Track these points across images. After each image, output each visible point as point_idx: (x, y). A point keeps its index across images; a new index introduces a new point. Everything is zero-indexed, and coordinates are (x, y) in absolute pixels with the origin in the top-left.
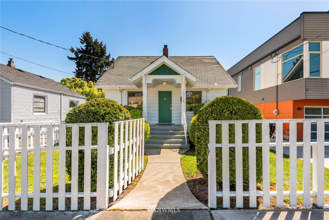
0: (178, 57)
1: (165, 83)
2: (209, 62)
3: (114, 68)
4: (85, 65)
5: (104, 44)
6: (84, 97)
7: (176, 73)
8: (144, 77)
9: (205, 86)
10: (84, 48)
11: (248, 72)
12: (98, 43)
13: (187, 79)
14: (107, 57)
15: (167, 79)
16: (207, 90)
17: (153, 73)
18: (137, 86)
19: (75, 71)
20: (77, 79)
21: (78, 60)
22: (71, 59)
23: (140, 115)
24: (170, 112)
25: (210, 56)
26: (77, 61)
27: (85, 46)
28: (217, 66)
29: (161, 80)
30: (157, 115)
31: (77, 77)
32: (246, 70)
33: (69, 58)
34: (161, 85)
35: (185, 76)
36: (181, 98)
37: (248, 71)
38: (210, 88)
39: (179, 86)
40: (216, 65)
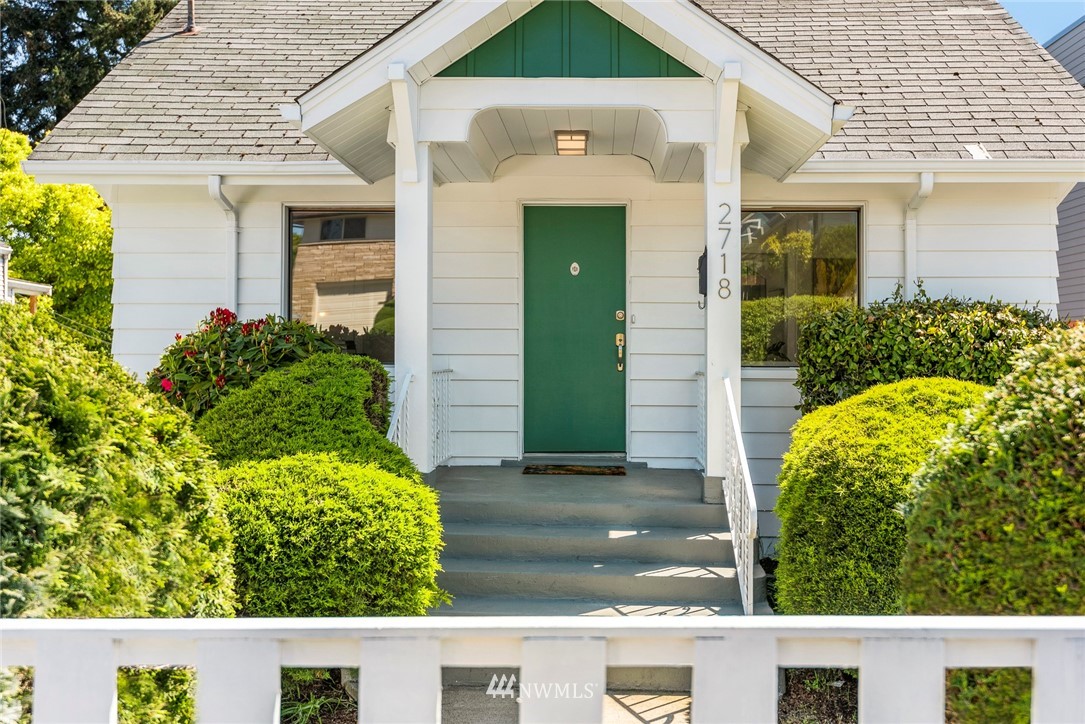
1: (579, 143)
3: (189, 30)
7: (671, 67)
8: (401, 97)
9: (891, 167)
13: (749, 113)
15: (590, 112)
16: (908, 199)
17: (479, 61)
18: (357, 168)
23: (368, 403)
24: (613, 365)
28: (975, 18)
29: (546, 114)
30: (515, 394)
35: (741, 86)
36: (703, 261)
38: (927, 183)
39: (688, 163)
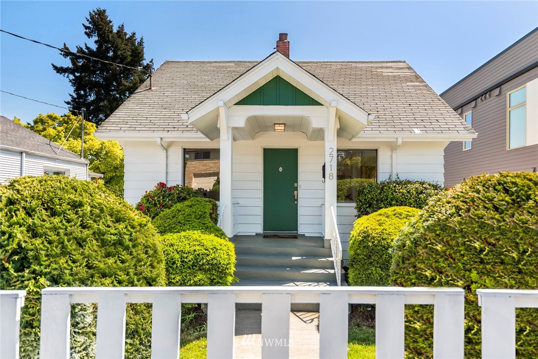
0: (314, 63)
1: (282, 127)
2: (394, 76)
3: (150, 89)
4: (94, 86)
5: (138, 38)
6: (83, 160)
7: (311, 101)
8: (222, 112)
9: (387, 136)
10: (94, 47)
11: (491, 101)
12: (126, 34)
13: (340, 118)
14: (144, 67)
15: (286, 117)
16: (393, 147)
17: (249, 100)
18: (207, 135)
19: (69, 99)
20: (73, 117)
21: (77, 74)
22: (60, 70)
23: (211, 214)
24: (293, 201)
25: (397, 62)
26: (74, 75)
27: (96, 42)
28: (416, 86)
29: (271, 117)
30: (260, 211)
31: (72, 114)
32: (485, 98)
33: (55, 68)
34: (272, 133)
35: (337, 109)
36: (324, 167)
37: (492, 98)
38: (400, 141)
39: (319, 134)
40: (412, 84)
